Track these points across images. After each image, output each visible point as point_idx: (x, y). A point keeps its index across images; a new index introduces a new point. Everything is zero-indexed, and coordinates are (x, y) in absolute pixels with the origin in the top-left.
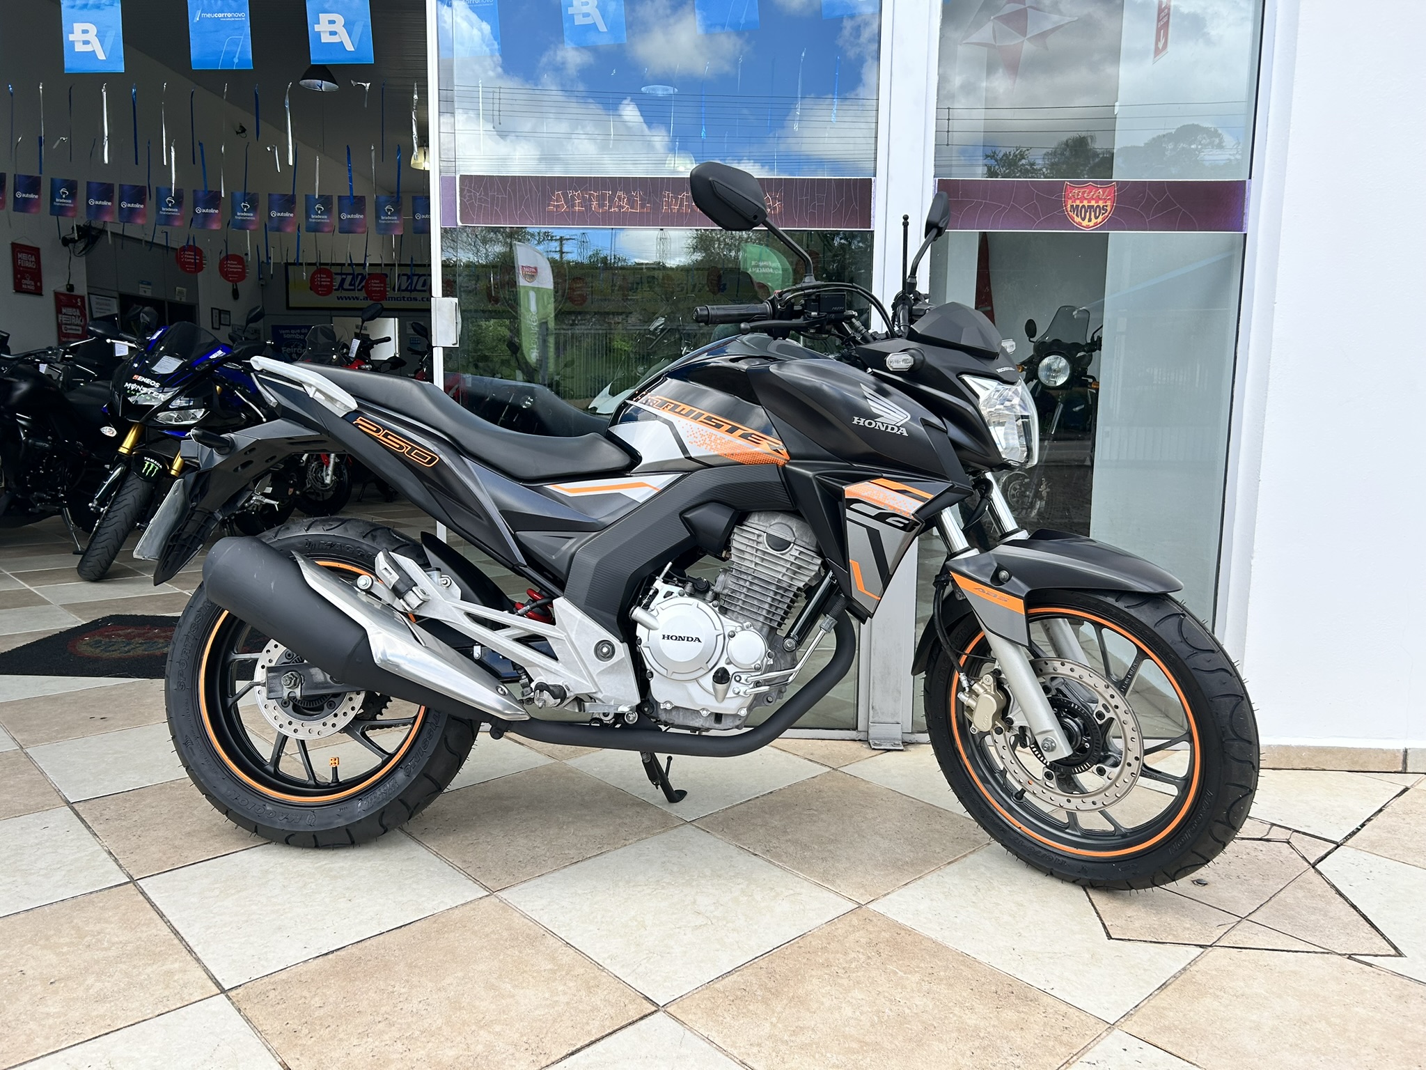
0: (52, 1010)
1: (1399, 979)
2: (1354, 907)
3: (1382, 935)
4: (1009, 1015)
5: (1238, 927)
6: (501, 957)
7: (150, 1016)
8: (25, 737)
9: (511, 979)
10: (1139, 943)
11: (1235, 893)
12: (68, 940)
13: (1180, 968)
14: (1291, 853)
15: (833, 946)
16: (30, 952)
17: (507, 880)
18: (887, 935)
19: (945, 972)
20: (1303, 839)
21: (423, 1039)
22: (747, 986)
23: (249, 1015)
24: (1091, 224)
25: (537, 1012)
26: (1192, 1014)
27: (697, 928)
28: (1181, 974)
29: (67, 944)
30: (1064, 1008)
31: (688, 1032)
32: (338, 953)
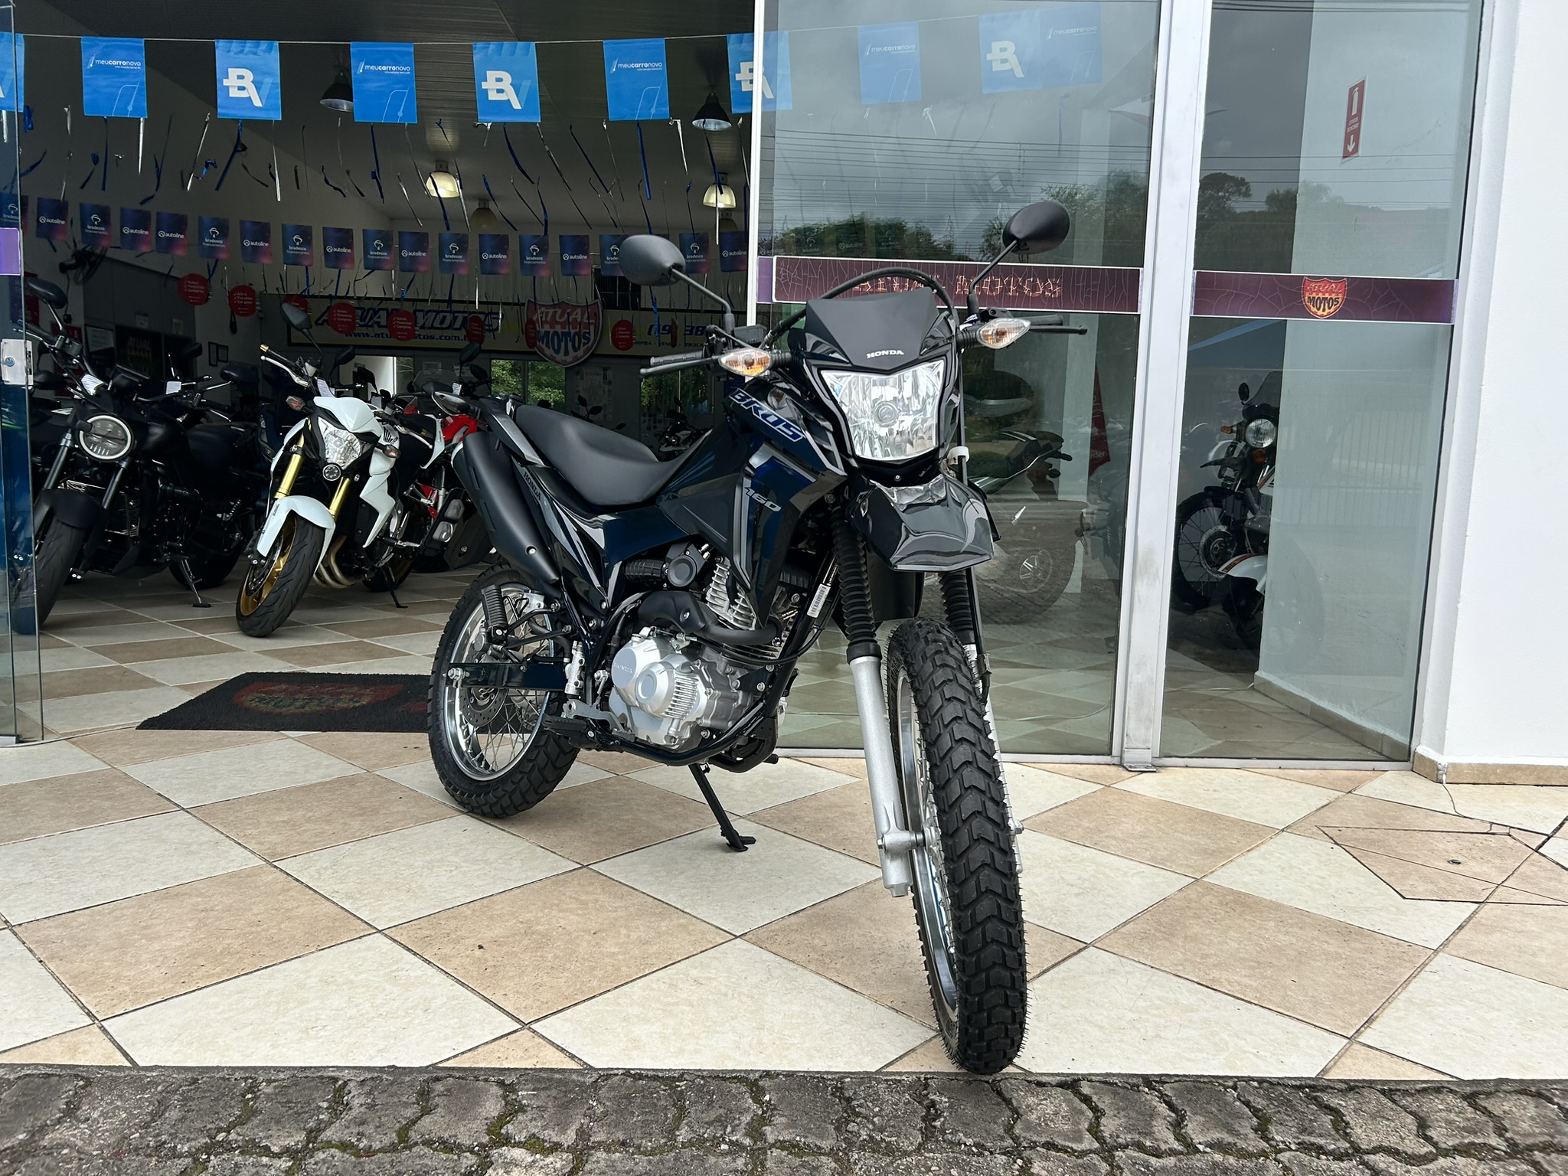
0: (614, 950)
5: (1498, 890)
7: (695, 953)
10: (1428, 902)
12: (575, 906)
13: (1467, 916)
14: (1515, 843)
16: (553, 914)
18: (1230, 898)
19: (1292, 920)
20: (1521, 833)
22: (1146, 930)
23: (773, 951)
24: (1325, 313)
26: (1490, 943)
27: (1077, 895)
28: (1470, 920)
29: (578, 909)
30: (1394, 941)
32: (804, 912)
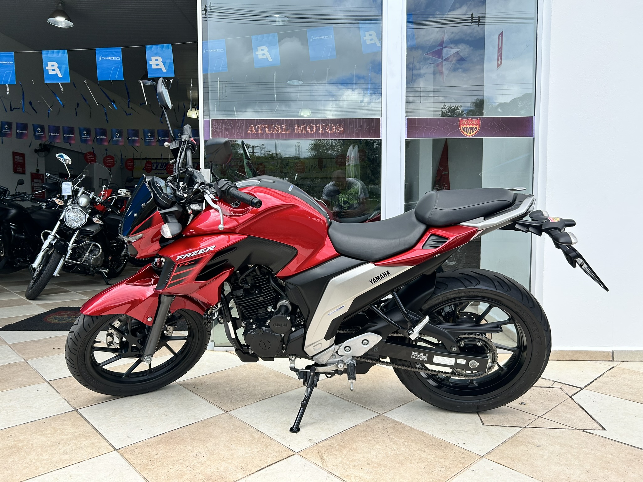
0: (45, 458)
1: (603, 439)
2: (587, 412)
3: (597, 422)
4: (440, 453)
5: (537, 420)
6: (230, 436)
7: (86, 459)
8: (26, 356)
9: (235, 444)
10: (496, 427)
11: (537, 407)
12: (50, 432)
13: (512, 435)
14: (562, 392)
15: (369, 429)
16: (35, 437)
17: (233, 407)
18: (391, 425)
19: (414, 438)
20: (567, 387)
21: (199, 466)
22: (332, 444)
23: (127, 458)
24: (471, 135)
25: (246, 455)
26: (515, 452)
28: (512, 438)
29: (50, 434)
30: (463, 450)
31: (308, 462)
32: (163, 435)
